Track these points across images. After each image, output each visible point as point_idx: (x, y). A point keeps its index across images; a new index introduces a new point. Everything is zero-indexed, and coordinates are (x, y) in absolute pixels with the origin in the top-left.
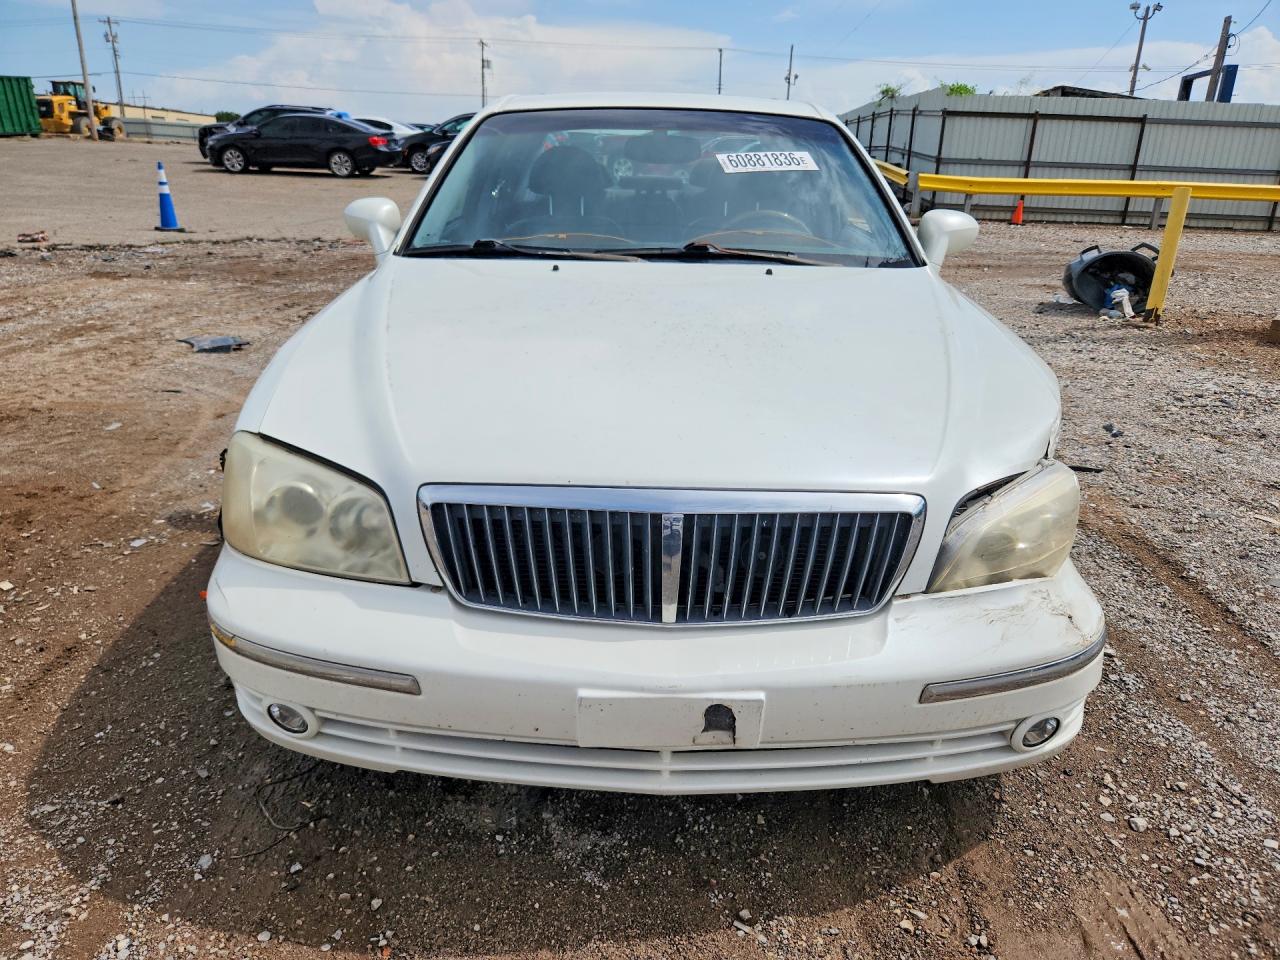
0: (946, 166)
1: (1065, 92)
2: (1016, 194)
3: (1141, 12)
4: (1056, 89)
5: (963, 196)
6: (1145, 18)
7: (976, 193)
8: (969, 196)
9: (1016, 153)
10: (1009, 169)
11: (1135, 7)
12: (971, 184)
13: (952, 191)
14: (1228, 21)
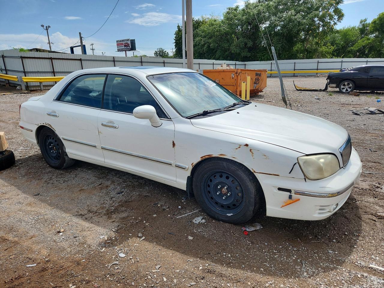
0: (27, 74)
1: (37, 50)
2: (53, 81)
3: (45, 27)
4: (34, 49)
5: (39, 83)
6: (47, 29)
7: (43, 82)
8: (40, 83)
9: (50, 69)
10: (49, 74)
11: (43, 26)
12: (41, 79)
13: (33, 82)
14: (80, 33)
